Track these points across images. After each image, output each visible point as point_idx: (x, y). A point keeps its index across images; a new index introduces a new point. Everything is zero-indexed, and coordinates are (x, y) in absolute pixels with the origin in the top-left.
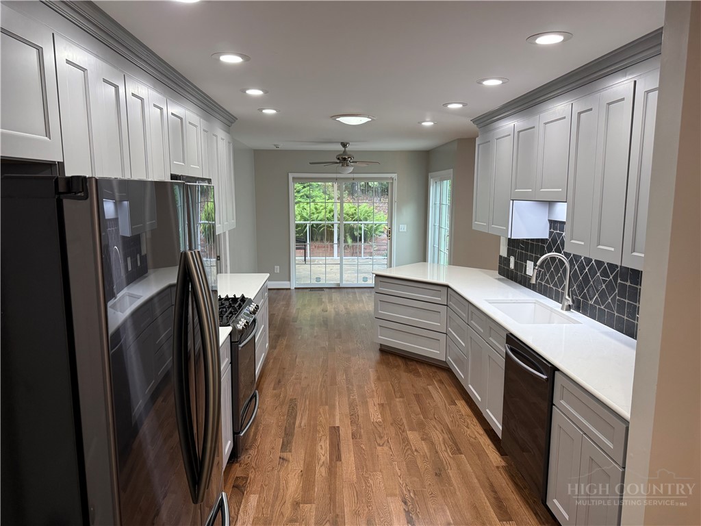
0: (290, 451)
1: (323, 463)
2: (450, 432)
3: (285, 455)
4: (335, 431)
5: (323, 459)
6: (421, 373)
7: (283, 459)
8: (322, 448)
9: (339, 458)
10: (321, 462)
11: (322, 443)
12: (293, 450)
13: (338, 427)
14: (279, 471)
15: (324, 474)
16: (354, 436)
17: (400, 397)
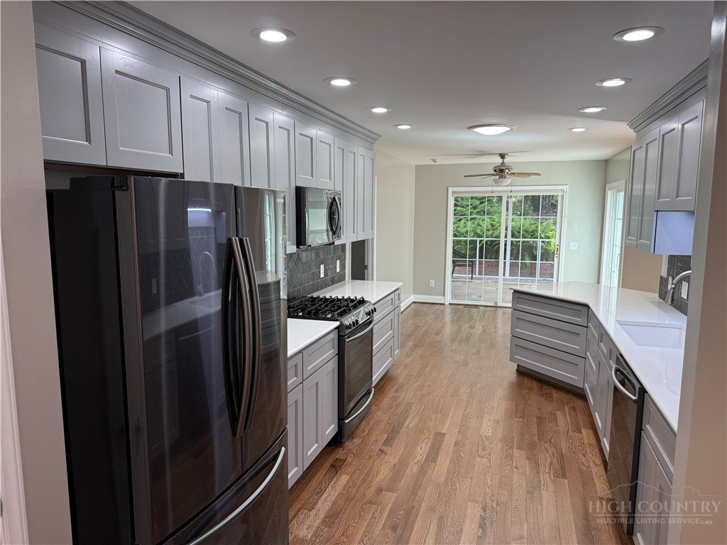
0: (391, 446)
1: (418, 461)
2: (561, 457)
3: (385, 448)
4: (440, 436)
5: (419, 458)
6: (555, 398)
7: (382, 451)
8: (421, 449)
9: (434, 461)
10: (416, 461)
11: (423, 445)
12: (394, 446)
13: (445, 434)
14: (374, 461)
15: (415, 471)
16: (456, 444)
17: (521, 417)
